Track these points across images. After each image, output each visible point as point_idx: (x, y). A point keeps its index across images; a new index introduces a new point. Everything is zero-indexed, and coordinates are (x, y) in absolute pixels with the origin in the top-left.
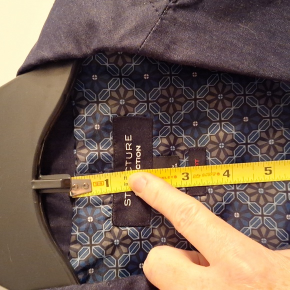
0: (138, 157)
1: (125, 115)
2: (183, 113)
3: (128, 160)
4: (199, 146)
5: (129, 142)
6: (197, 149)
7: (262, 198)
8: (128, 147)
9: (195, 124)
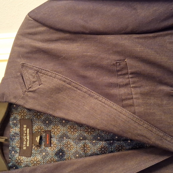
0: (28, 133)
1: (24, 118)
2: (43, 118)
3: (25, 134)
4: (49, 129)
5: (25, 127)
6: (48, 131)
7: (69, 148)
8: (25, 129)
9: (47, 122)
